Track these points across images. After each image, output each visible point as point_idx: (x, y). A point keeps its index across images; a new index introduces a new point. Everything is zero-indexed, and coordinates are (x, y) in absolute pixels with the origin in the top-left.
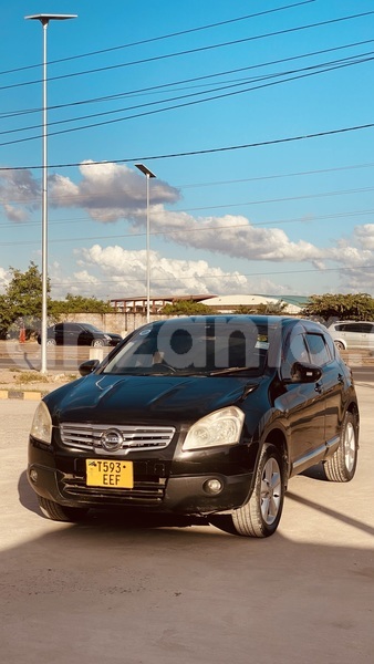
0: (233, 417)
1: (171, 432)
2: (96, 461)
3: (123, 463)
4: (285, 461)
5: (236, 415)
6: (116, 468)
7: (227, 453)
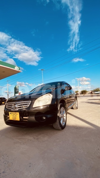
0: (49, 97)
1: (30, 102)
2: (11, 113)
3: (17, 113)
4: (66, 107)
5: (50, 95)
6: (15, 115)
7: (49, 107)
